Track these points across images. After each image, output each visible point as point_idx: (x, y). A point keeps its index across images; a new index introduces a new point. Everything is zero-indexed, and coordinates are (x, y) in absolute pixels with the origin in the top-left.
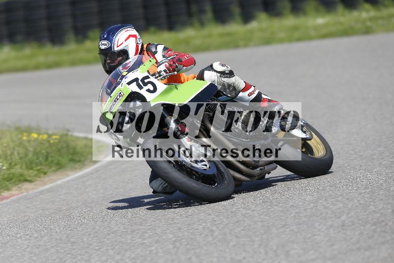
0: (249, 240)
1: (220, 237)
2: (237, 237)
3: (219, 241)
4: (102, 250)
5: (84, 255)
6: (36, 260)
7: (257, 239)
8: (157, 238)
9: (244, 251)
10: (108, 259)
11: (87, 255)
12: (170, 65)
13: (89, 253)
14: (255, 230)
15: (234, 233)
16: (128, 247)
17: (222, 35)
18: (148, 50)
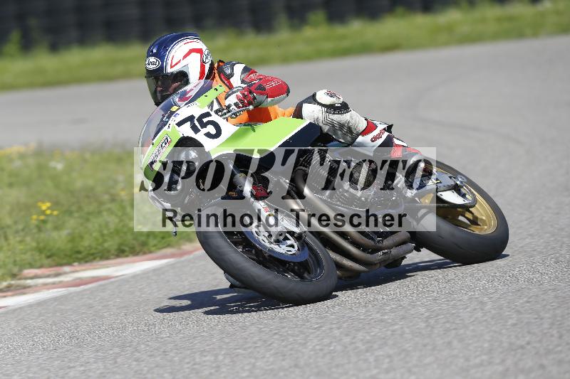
0: (536, 316)
1: (493, 312)
2: (519, 312)
3: (493, 318)
4: (323, 329)
5: (297, 336)
6: (229, 343)
7: (547, 315)
8: (401, 313)
9: (529, 332)
10: (331, 343)
11: (302, 336)
12: (245, 96)
13: (304, 334)
14: (545, 303)
15: (513, 307)
16: (361, 325)
17: (499, 20)
18: (221, 71)
